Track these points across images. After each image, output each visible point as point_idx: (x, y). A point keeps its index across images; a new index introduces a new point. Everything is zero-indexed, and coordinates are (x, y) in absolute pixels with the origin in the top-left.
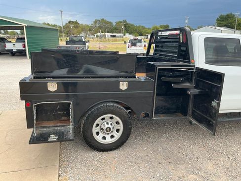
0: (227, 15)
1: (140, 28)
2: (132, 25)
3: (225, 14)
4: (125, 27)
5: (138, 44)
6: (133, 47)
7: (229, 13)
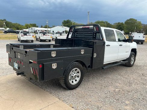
0: (67, 20)
1: (17, 25)
2: (10, 23)
3: (66, 20)
4: (6, 24)
5: (28, 34)
6: (25, 36)
7: (68, 20)
